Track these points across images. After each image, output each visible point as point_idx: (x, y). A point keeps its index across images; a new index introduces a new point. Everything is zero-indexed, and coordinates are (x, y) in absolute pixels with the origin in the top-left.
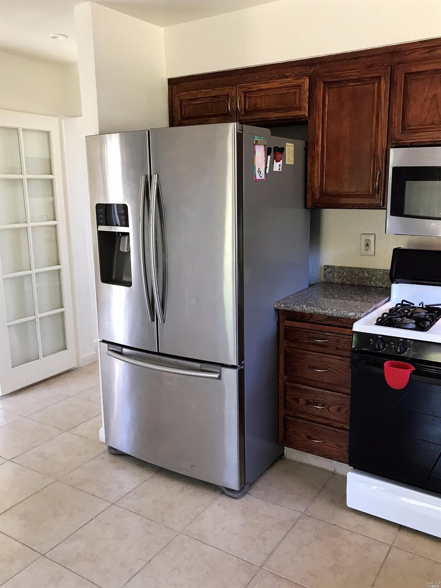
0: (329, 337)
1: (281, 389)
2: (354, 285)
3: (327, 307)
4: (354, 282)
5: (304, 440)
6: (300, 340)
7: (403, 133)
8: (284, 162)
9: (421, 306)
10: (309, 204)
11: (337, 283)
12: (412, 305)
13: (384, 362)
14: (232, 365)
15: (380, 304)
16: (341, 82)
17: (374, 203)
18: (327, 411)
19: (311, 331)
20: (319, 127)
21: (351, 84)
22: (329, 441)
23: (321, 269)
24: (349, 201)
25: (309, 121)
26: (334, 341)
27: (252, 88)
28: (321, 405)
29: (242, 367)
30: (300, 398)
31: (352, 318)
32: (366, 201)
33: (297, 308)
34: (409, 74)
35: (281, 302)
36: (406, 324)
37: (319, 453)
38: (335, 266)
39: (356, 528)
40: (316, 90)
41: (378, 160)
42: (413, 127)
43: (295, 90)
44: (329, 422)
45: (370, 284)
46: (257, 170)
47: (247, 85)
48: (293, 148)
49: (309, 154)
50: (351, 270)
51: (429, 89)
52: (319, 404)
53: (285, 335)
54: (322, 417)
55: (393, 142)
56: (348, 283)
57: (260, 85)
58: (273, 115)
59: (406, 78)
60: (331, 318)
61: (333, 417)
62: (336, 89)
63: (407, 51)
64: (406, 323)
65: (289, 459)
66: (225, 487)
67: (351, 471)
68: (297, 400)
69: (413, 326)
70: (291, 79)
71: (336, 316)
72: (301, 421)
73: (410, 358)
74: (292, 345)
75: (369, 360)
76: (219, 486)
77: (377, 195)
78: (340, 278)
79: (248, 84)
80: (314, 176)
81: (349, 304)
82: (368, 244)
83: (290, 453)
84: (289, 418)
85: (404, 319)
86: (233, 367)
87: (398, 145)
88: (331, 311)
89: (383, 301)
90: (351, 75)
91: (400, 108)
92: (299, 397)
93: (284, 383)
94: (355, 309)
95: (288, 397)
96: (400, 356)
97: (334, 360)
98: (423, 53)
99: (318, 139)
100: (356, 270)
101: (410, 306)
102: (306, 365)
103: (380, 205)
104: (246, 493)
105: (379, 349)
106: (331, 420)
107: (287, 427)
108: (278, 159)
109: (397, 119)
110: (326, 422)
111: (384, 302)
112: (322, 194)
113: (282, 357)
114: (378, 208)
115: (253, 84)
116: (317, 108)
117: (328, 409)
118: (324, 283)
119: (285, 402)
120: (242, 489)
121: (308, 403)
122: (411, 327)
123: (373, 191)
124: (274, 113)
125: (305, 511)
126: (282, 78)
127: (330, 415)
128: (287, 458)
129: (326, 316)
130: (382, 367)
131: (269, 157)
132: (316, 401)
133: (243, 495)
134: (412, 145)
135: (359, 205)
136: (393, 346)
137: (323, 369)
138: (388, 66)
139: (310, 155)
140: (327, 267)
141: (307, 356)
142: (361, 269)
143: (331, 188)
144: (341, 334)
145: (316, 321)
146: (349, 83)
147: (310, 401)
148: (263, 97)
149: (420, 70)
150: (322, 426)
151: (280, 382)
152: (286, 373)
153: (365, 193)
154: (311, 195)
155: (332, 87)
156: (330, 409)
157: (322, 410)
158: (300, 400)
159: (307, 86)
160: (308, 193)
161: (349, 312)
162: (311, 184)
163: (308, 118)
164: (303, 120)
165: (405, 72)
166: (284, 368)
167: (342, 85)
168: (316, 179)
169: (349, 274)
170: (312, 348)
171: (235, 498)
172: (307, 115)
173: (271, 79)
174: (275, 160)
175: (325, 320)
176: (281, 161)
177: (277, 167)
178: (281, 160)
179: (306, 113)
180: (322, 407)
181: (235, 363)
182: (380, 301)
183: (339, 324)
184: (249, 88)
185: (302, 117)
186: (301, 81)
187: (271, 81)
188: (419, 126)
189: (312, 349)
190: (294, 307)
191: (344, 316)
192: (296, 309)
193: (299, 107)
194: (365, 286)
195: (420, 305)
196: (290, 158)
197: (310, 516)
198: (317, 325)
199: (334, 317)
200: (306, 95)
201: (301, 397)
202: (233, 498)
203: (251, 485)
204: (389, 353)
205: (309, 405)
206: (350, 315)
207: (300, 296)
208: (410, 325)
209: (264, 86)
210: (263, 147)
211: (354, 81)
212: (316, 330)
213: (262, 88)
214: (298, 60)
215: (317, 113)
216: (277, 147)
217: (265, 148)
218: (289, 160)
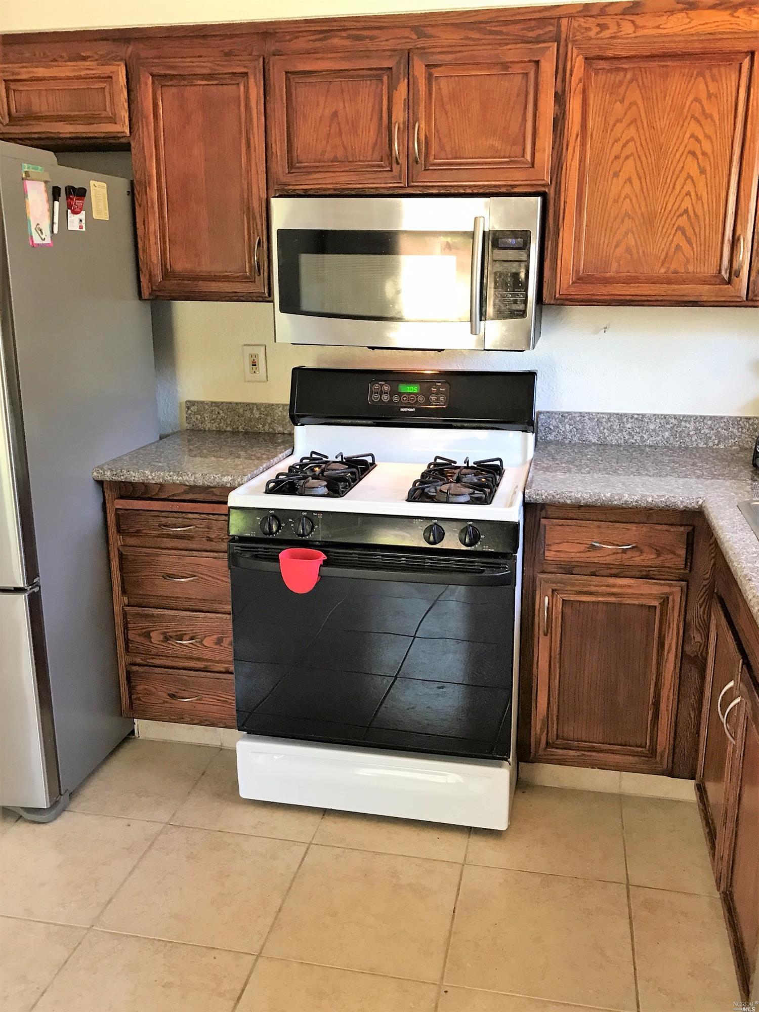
0: (194, 522)
1: (119, 620)
2: (238, 432)
3: (186, 471)
4: (238, 428)
5: (164, 702)
6: (144, 531)
7: (292, 173)
8: (89, 216)
9: (339, 459)
10: (146, 293)
11: (210, 431)
12: (325, 459)
13: (280, 553)
14: (15, 588)
15: (276, 460)
16: (182, 77)
17: (254, 291)
18: (200, 646)
19: (163, 514)
20: (151, 156)
21: (200, 82)
22: (207, 696)
23: (180, 407)
24: (214, 287)
25: (133, 144)
26: (203, 528)
27: (18, 74)
28: (187, 637)
29: (36, 590)
30: (153, 631)
31: (229, 485)
32: (240, 288)
33: (134, 475)
34: (294, 73)
35: (105, 467)
36: (313, 488)
37: (193, 720)
38: (204, 402)
39: (255, 828)
40: (140, 87)
41: (254, 219)
42: (306, 164)
43: (102, 85)
44: (206, 664)
45: (264, 430)
46: (33, 227)
47: (9, 67)
48: (105, 191)
49: (138, 202)
50: (231, 407)
51: (325, 102)
52: (185, 637)
53: (118, 526)
54: (193, 659)
55: (276, 187)
56: (229, 429)
57: (35, 70)
58: (66, 130)
59: (287, 79)
60: (193, 488)
61: (208, 655)
62: (174, 90)
63: (287, 34)
64: (313, 486)
65: (143, 740)
66: (22, 808)
67: (243, 738)
68: (147, 635)
69: (325, 491)
70: (93, 63)
71: (201, 484)
72: (157, 670)
73: (319, 541)
74: (131, 541)
75: (258, 551)
76: (11, 808)
77: (257, 278)
78: (215, 422)
79: (10, 65)
80: (149, 243)
81: (226, 464)
82: (255, 362)
83: (144, 728)
84: (135, 668)
85: (308, 481)
86: (18, 590)
87: (285, 193)
88: (193, 476)
89: (281, 456)
90: (198, 67)
91: (283, 130)
92: (151, 629)
93: (123, 609)
94: (234, 471)
95: (130, 632)
96: (304, 540)
97: (205, 561)
98: (311, 41)
99: (150, 176)
100: (240, 407)
101: (322, 459)
102: (159, 574)
103: (264, 296)
104: (64, 810)
105: (271, 532)
106: (207, 660)
107: (133, 684)
108: (74, 209)
109: (279, 148)
110: (200, 665)
111: (283, 456)
112: (166, 274)
113: (115, 564)
114: (260, 299)
115: (20, 65)
116: (144, 120)
117: (201, 642)
118: (189, 431)
119: (127, 641)
120: (54, 804)
121: (167, 639)
122: (320, 493)
123: (250, 271)
124: (67, 124)
125: (171, 819)
126: (75, 60)
127: (206, 652)
128: (141, 738)
129: (185, 485)
130: (277, 560)
131: (57, 203)
132: (179, 633)
133: (58, 815)
134: (306, 194)
135: (231, 295)
136: (292, 525)
137: (188, 576)
138: (259, 56)
139: (140, 206)
140: (190, 404)
141: (160, 558)
142: (248, 404)
143: (181, 265)
144: (213, 514)
145: (170, 496)
146: (197, 80)
147: (170, 634)
148: (44, 93)
149: (308, 68)
150: (192, 673)
151: (117, 609)
152: (124, 592)
153: (238, 275)
154: (148, 277)
155: (168, 86)
156: (205, 642)
157: (191, 646)
158: (151, 634)
159: (122, 80)
160: (142, 272)
161: (222, 476)
162: (145, 257)
163: (130, 138)
164: (122, 140)
165: (287, 70)
166: (120, 583)
167: (186, 83)
168: (153, 247)
169: (229, 413)
170: (168, 542)
171: (44, 823)
172: (127, 131)
173: (55, 60)
174: (69, 211)
175: (186, 492)
176: (83, 212)
177: (75, 222)
178: (81, 210)
179: (125, 128)
180: (191, 641)
181: (20, 583)
182: (276, 456)
183: (210, 498)
184: (13, 74)
185: (119, 135)
186: (112, 68)
187: (55, 63)
188: (314, 162)
189: (168, 545)
190: (129, 474)
191: (215, 483)
192: (133, 478)
193: (111, 117)
194: (255, 433)
195: (336, 458)
196: (100, 207)
197: (179, 826)
198: (172, 503)
199: (197, 487)
200: (122, 95)
201: (154, 629)
202: (39, 823)
203: (72, 795)
204: (288, 537)
205: (169, 642)
206: (225, 481)
207: (142, 454)
208: (319, 489)
209: (41, 72)
210: (42, 185)
211: (204, 77)
212: (172, 512)
213: (39, 75)
214: (102, 29)
215: (145, 129)
216: (73, 188)
217: (46, 187)
218: (99, 212)
